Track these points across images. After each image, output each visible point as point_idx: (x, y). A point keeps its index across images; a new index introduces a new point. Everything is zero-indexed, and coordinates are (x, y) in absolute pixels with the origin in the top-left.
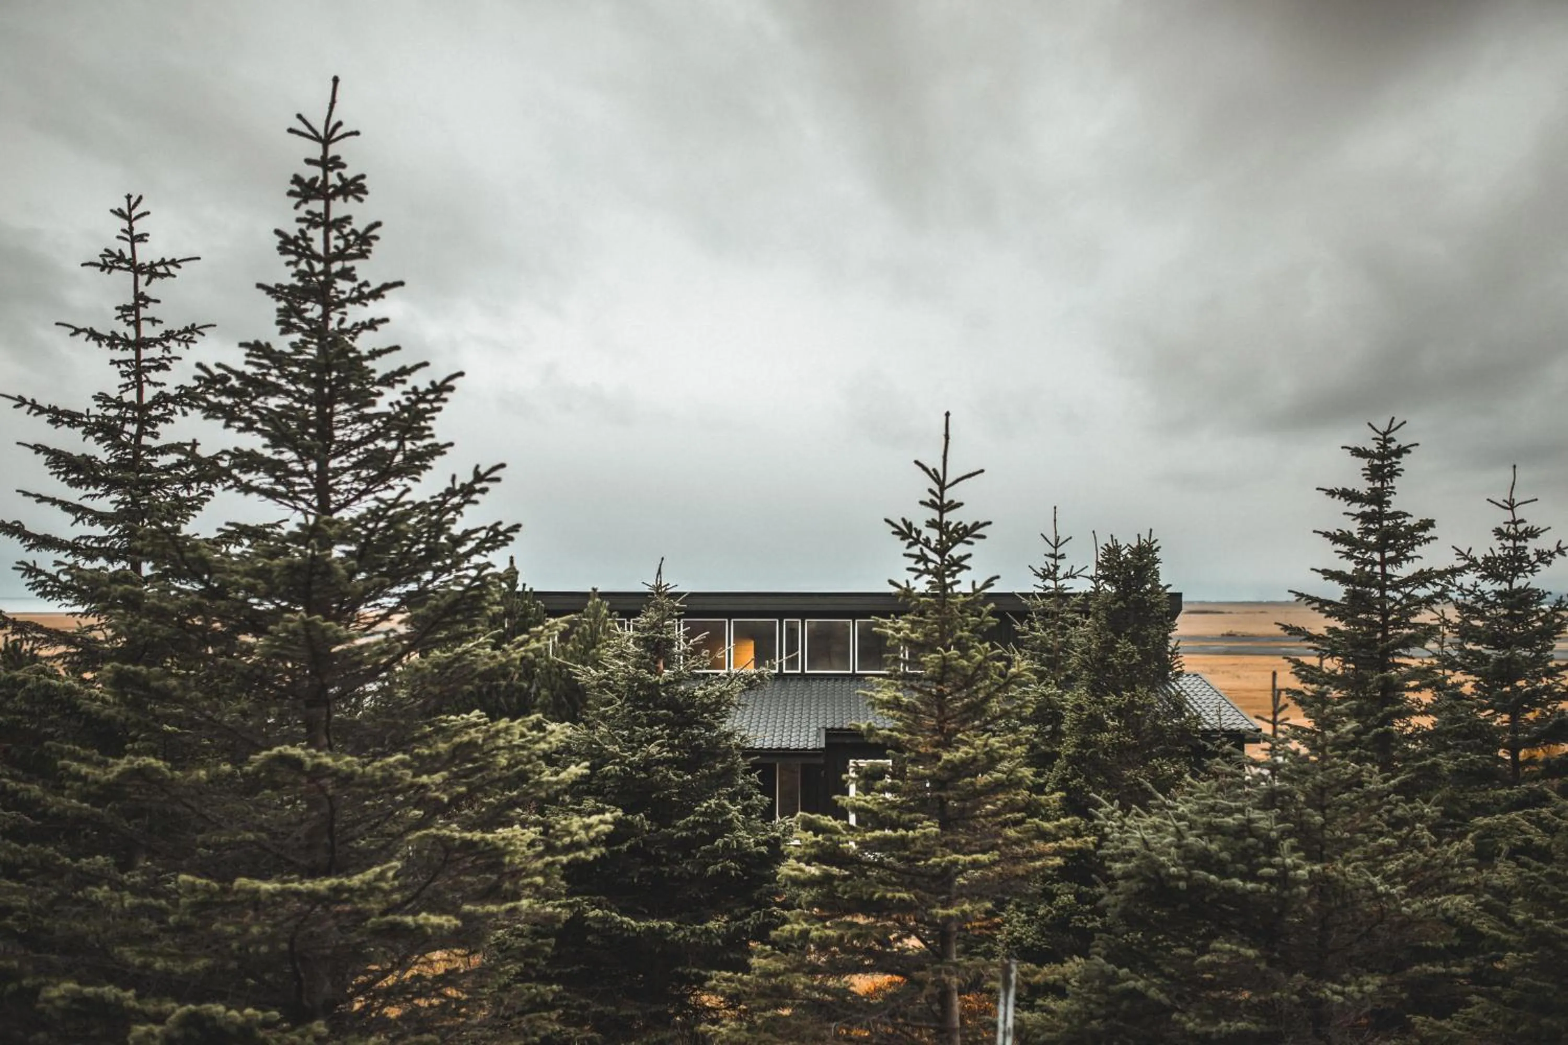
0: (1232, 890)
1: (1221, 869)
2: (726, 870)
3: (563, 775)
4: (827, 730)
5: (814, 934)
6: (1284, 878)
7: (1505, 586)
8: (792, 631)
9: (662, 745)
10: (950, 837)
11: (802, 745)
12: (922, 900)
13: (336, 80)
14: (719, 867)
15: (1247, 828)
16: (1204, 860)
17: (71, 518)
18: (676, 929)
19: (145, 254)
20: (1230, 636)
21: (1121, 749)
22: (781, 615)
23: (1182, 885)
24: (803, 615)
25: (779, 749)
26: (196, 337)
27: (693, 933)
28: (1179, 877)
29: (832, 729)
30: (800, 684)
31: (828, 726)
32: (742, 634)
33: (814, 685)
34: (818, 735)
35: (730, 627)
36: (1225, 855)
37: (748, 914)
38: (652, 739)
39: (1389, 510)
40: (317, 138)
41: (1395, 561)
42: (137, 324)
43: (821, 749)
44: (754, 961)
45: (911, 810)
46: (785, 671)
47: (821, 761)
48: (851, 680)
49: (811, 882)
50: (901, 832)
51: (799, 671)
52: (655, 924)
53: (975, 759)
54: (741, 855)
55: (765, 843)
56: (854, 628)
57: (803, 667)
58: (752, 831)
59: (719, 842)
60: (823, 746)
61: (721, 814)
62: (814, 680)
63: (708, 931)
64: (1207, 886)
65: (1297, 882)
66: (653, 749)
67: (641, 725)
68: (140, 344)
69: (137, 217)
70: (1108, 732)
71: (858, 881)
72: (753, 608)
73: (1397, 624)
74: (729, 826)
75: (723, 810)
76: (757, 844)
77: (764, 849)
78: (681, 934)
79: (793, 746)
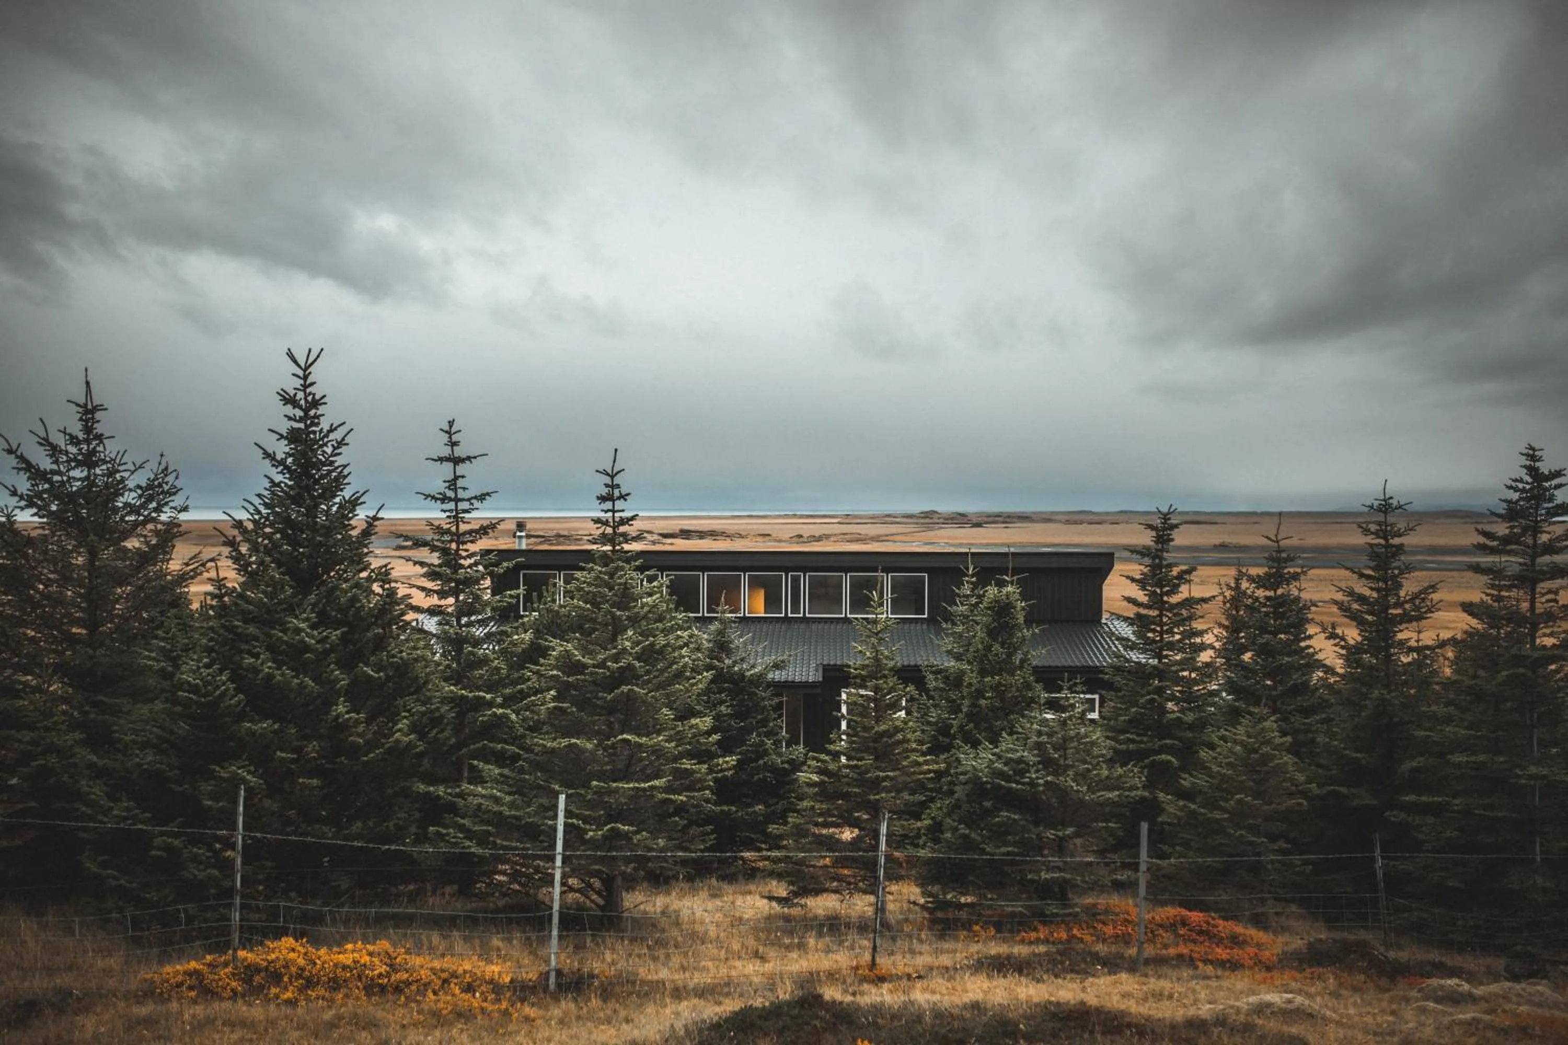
0: (1011, 788)
1: (1008, 779)
2: (765, 777)
3: (710, 739)
4: (824, 666)
5: (817, 807)
6: (1032, 784)
7: (1271, 594)
8: (796, 580)
9: (727, 706)
10: (878, 765)
11: (804, 679)
12: (864, 792)
13: (616, 450)
14: (761, 776)
15: (1021, 761)
16: (1001, 774)
17: (423, 594)
18: (737, 811)
19: (459, 452)
20: (1223, 547)
21: (992, 709)
22: (787, 570)
23: (989, 786)
24: (805, 570)
25: (786, 682)
26: (487, 497)
27: (747, 814)
28: (987, 782)
29: (829, 665)
30: (803, 626)
31: (825, 663)
32: (755, 584)
33: (814, 627)
34: (817, 670)
35: (745, 578)
36: (1011, 773)
37: (777, 803)
38: (722, 702)
39: (1165, 563)
40: (608, 474)
41: (1168, 594)
42: (455, 490)
43: (819, 682)
44: (790, 820)
45: (862, 751)
46: (790, 615)
47: (819, 691)
48: (844, 623)
49: (814, 784)
50: (855, 762)
51: (801, 615)
52: (725, 808)
53: (888, 730)
54: (774, 769)
55: (787, 762)
56: (846, 580)
57: (805, 610)
58: (780, 755)
59: (761, 762)
60: (821, 679)
61: (761, 746)
62: (814, 622)
63: (755, 812)
64: (1000, 786)
65: (1039, 785)
66: (723, 708)
67: (714, 693)
68: (457, 500)
69: (455, 433)
70: (985, 699)
71: (837, 784)
72: (764, 564)
73: (1167, 632)
74: (766, 753)
75: (763, 743)
76: (782, 763)
77: (786, 766)
78: (740, 814)
79: (797, 679)
